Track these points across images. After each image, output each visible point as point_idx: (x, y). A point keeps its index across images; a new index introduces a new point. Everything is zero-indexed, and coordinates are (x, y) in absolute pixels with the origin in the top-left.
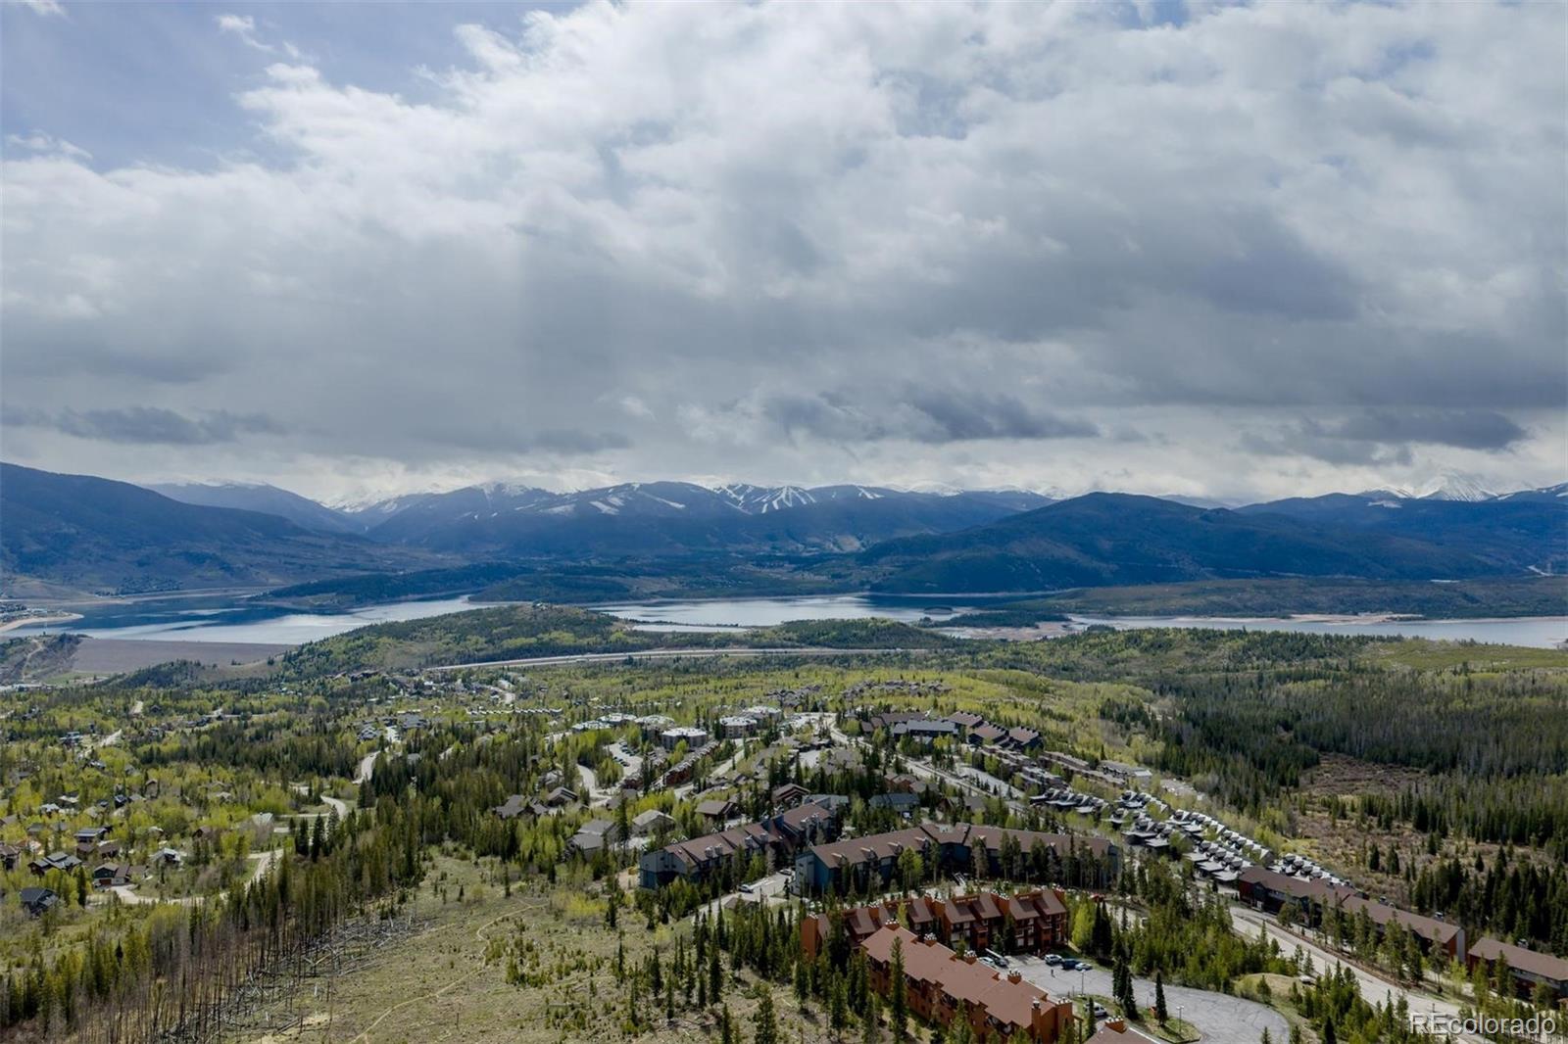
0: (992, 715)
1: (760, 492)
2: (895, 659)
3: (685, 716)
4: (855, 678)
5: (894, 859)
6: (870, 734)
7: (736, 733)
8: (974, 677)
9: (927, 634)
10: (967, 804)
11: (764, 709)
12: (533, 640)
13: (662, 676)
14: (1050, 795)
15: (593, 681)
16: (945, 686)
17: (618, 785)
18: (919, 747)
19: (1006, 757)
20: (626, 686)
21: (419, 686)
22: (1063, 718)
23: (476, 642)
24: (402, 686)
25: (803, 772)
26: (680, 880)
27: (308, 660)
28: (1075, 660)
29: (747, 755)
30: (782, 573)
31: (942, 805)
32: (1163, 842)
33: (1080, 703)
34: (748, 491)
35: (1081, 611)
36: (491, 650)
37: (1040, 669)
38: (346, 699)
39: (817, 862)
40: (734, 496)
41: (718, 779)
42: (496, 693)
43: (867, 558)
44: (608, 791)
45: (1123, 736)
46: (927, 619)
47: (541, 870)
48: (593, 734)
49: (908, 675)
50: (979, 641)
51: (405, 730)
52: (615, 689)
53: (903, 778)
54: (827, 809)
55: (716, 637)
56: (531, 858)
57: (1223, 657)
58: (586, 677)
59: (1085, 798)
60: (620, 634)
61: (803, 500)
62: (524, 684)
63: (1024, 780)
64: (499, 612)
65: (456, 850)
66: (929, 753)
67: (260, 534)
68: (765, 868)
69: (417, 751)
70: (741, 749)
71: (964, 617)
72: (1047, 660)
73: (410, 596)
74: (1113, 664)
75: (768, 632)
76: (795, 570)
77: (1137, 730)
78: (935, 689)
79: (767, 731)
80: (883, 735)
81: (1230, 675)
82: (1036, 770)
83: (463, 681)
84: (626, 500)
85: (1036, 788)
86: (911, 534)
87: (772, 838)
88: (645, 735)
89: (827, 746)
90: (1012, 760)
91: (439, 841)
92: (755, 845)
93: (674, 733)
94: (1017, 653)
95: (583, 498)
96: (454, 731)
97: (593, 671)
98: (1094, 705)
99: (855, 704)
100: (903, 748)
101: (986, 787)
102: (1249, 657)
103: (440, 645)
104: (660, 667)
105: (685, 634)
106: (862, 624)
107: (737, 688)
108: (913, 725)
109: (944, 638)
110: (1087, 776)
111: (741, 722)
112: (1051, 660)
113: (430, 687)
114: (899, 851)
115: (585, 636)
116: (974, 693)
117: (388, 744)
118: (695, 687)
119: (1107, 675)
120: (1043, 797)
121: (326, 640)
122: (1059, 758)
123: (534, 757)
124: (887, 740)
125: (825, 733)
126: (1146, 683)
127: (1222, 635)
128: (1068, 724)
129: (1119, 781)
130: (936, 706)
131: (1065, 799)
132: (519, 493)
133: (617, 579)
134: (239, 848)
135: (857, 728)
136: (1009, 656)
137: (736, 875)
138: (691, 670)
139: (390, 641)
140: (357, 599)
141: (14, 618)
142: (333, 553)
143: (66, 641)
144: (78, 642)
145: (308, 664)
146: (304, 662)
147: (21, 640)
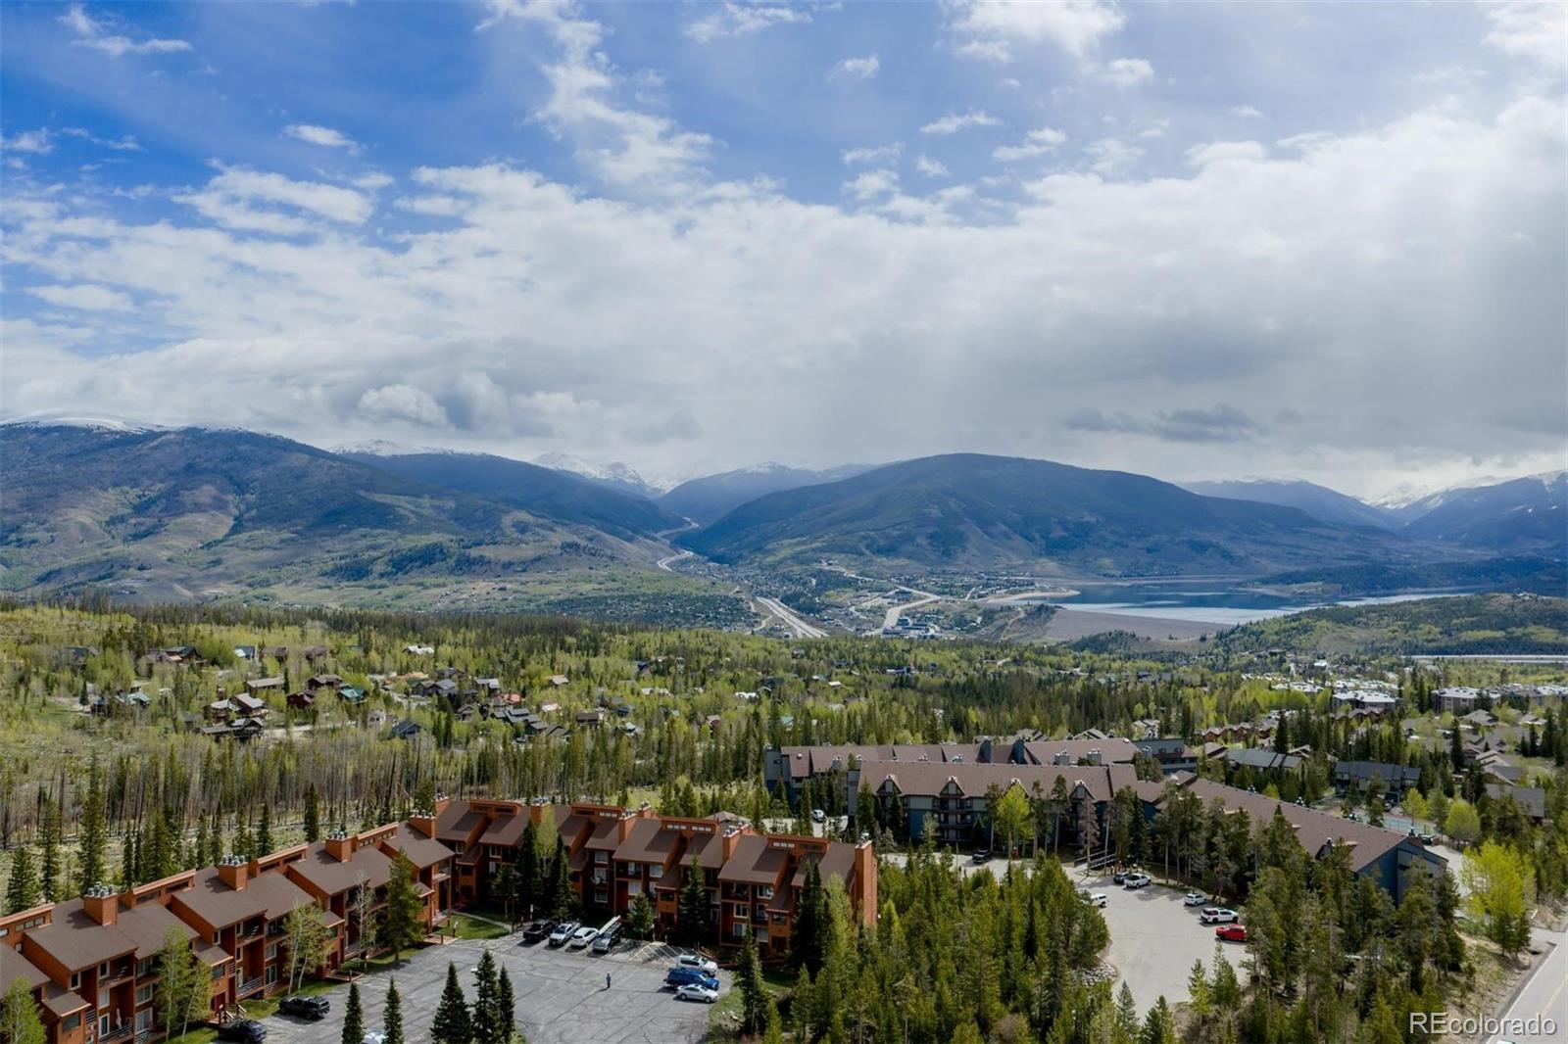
12: (1501, 634)
23: (1428, 631)
36: (1444, 641)
67: (1271, 526)
103: (1386, 633)
139: (1329, 624)
140: (1343, 588)
141: (1021, 592)
142: (1346, 546)
143: (1041, 613)
144: (1053, 613)
145: (1237, 642)
146: (1233, 640)
147: (1009, 608)
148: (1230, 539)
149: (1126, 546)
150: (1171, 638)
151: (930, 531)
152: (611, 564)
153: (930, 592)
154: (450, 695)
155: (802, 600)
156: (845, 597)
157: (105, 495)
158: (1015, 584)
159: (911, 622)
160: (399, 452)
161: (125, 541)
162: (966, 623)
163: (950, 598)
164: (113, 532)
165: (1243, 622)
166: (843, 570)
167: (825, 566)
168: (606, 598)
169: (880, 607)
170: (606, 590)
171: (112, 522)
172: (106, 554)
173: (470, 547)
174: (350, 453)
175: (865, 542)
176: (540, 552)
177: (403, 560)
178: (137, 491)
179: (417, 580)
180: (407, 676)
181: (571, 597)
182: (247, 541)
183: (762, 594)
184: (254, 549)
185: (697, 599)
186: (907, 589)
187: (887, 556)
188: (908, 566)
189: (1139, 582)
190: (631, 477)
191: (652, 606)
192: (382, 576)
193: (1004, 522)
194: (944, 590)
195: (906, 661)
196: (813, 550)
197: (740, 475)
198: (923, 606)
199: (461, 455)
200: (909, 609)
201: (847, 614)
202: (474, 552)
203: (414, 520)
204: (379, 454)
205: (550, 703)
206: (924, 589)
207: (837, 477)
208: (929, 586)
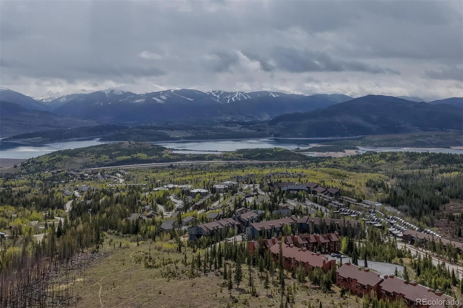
0: (322, 185)
1: (226, 94)
2: (284, 165)
3: (199, 185)
4: (267, 172)
5: (281, 228)
6: (273, 191)
7: (220, 191)
8: (317, 171)
9: (298, 154)
10: (309, 213)
11: (231, 182)
12: (129, 157)
13: (186, 171)
14: (341, 210)
15: (156, 174)
16: (304, 173)
17: (174, 210)
18: (292, 195)
19: (325, 198)
20: (171, 176)
21: (82, 176)
22: (351, 186)
23: (105, 158)
24: (74, 176)
25: (248, 204)
26: (204, 236)
27: (32, 165)
28: (359, 165)
29: (224, 199)
30: (236, 129)
31: (300, 214)
32: (380, 225)
33: (358, 181)
34: (221, 93)
35: (363, 145)
36: (111, 161)
37: (344, 168)
38: (50, 181)
39: (253, 229)
40: (215, 95)
41: (214, 207)
42: (116, 179)
43: (272, 123)
44: (170, 213)
45: (374, 193)
46: (298, 149)
47: (149, 237)
48: (162, 192)
49: (289, 171)
50: (320, 157)
51: (83, 192)
52: (166, 177)
53: (285, 205)
54: (257, 214)
55: (208, 156)
56: (145, 233)
57: (419, 163)
58: (153, 172)
59: (354, 211)
60: (167, 155)
61: (245, 97)
62: (127, 175)
63: (331, 205)
64: (115, 145)
65: (114, 232)
66: (296, 197)
68: (234, 233)
69: (89, 199)
70: (222, 197)
71: (314, 148)
72: (347, 165)
73: (74, 139)
74: (374, 167)
75: (231, 154)
76: (242, 128)
77: (380, 191)
78: (300, 175)
79: (232, 190)
80: (278, 191)
81: (421, 170)
82: (337, 202)
83: (101, 174)
84: (168, 97)
85: (336, 208)
86: (291, 112)
87: (237, 223)
88: (183, 192)
89: (256, 195)
90: (328, 199)
91: (106, 230)
92: (230, 225)
93: (195, 191)
94: (335, 162)
95: (149, 96)
96: (104, 192)
97: (156, 170)
98: (364, 181)
99: (267, 181)
100: (286, 196)
101: (317, 209)
102: (430, 163)
103: (89, 159)
104: (184, 168)
105: (195, 155)
106: (271, 150)
107: (218, 176)
108: (290, 187)
109: (305, 156)
110: (356, 205)
111: (222, 187)
112: (349, 165)
113: (87, 177)
114: (283, 225)
115: (151, 156)
116: (316, 177)
117: (76, 197)
118: (201, 176)
119: (372, 171)
120: (338, 211)
121: (39, 157)
122: (346, 199)
123: (139, 201)
124: (279, 193)
125: (255, 191)
126: (387, 174)
127: (419, 154)
128: (353, 188)
129: (368, 206)
130: (300, 180)
131: (346, 212)
132: (121, 94)
133: (165, 131)
134: (30, 232)
135: (269, 189)
136: (332, 163)
137: (224, 235)
138: (198, 169)
139: (68, 157)
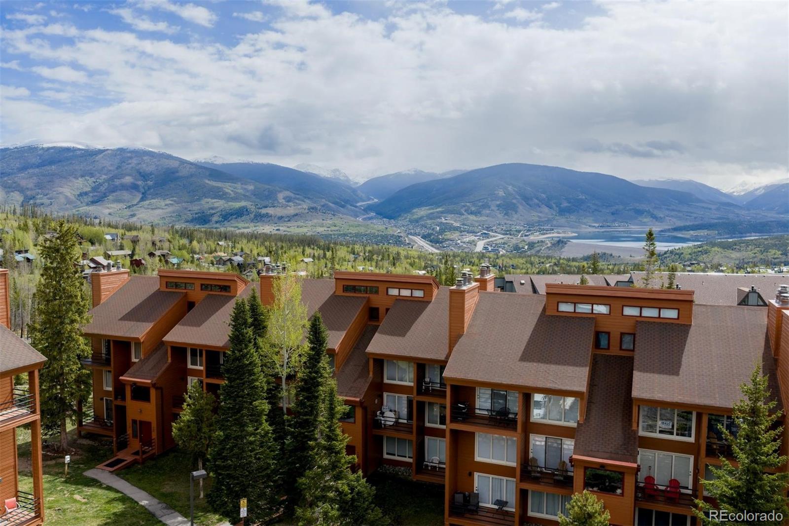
67: (677, 202)
139: (719, 250)
140: (719, 233)
141: (547, 234)
142: (716, 212)
143: (560, 243)
144: (566, 244)
145: (668, 259)
146: (666, 257)
147: (542, 241)
148: (655, 208)
149: (601, 211)
150: (631, 256)
151: (498, 203)
152: (333, 217)
153: (499, 233)
154: (239, 264)
155: (432, 237)
156: (455, 235)
157: (77, 181)
158: (544, 230)
159: (490, 249)
160: (225, 162)
161: (87, 205)
162: (520, 249)
163: (510, 237)
164: (82, 200)
165: (670, 249)
166: (453, 222)
167: (443, 220)
168: (331, 235)
169: (473, 241)
170: (331, 231)
171: (81, 195)
172: (78, 211)
173: (261, 208)
174: (201, 162)
175: (464, 209)
176: (297, 211)
177: (227, 215)
178: (93, 179)
179: (235, 225)
180: (213, 255)
181: (313, 234)
182: (148, 205)
183: (411, 234)
184: (152, 209)
185: (378, 236)
186: (486, 232)
187: (476, 216)
188: (486, 220)
189: (608, 230)
190: (343, 176)
191: (355, 239)
192: (217, 222)
193: (537, 198)
194: (507, 232)
195: (497, 263)
196: (437, 212)
197: (398, 175)
198: (496, 240)
199: (256, 163)
200: (489, 242)
201: (456, 244)
202: (264, 211)
203: (233, 195)
204: (215, 163)
205: (302, 271)
206: (496, 232)
207: (449, 176)
208: (498, 230)
